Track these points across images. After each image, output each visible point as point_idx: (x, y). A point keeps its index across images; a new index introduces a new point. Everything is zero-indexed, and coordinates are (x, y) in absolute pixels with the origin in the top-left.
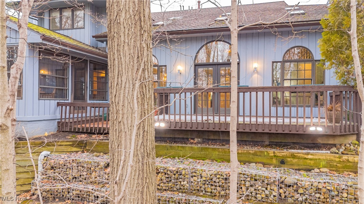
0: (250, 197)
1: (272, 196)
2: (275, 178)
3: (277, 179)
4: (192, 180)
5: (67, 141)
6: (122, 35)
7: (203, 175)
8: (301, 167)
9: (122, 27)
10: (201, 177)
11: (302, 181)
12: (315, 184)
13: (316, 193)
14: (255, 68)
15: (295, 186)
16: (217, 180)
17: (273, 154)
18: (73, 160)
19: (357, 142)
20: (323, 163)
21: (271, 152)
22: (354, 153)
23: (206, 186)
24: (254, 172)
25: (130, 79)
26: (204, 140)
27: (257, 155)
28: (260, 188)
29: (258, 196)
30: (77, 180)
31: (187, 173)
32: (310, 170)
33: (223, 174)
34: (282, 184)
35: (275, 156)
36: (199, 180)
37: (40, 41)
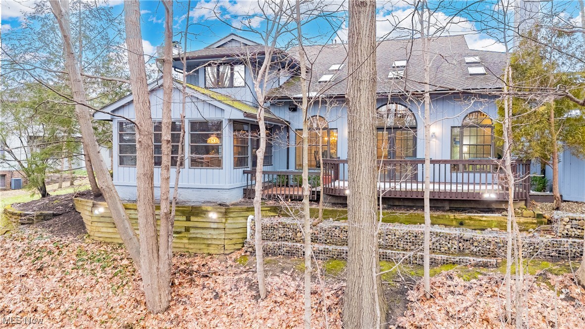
0: (435, 250)
1: (453, 249)
2: (456, 234)
3: (457, 235)
4: (387, 238)
5: (266, 207)
6: (362, 139)
7: (396, 234)
8: (476, 228)
9: (362, 134)
10: (395, 235)
11: (476, 236)
12: (486, 238)
13: (487, 245)
14: (434, 133)
15: (471, 240)
16: (409, 238)
17: (453, 217)
18: (279, 223)
19: (525, 207)
20: (494, 224)
21: (452, 215)
22: (520, 216)
23: (399, 242)
24: (439, 231)
25: (367, 166)
26: (389, 206)
27: (440, 218)
28: (443, 242)
29: (442, 248)
30: (283, 239)
31: (382, 232)
32: (484, 230)
33: (414, 233)
34: (461, 239)
35: (455, 219)
36: (393, 238)
37: (243, 117)
